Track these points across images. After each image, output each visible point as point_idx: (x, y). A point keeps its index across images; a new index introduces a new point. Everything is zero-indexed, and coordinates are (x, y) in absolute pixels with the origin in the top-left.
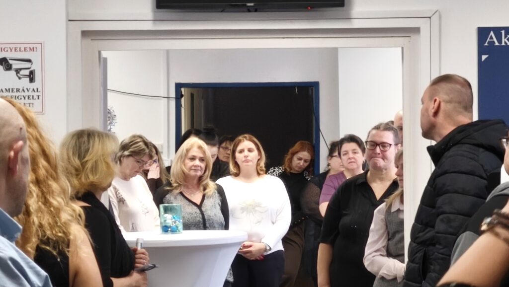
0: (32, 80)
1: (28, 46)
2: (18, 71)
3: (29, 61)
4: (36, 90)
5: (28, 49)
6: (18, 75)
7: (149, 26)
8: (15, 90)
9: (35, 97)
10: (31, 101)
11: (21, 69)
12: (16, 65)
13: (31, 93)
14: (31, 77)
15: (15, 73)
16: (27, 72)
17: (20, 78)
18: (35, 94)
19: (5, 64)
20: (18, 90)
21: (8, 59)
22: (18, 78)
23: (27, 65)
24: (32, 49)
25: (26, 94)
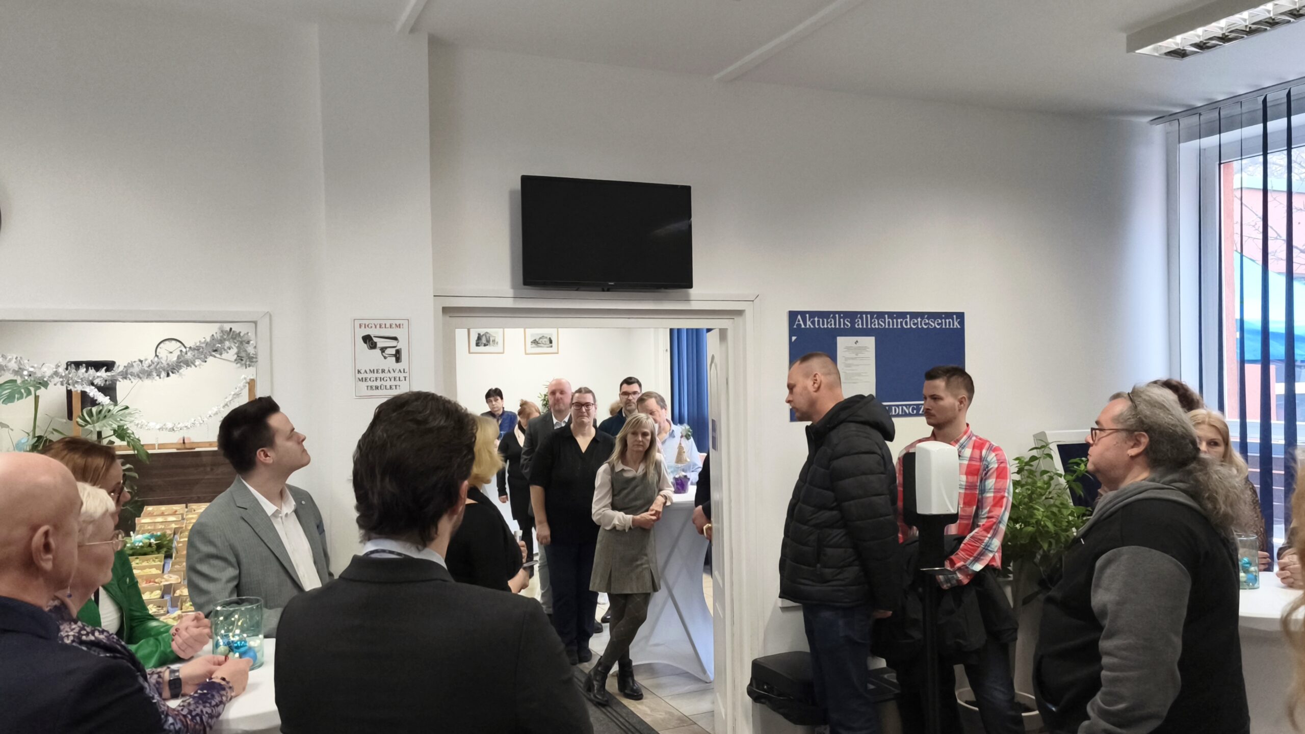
0: (398, 360)
1: (394, 322)
2: (383, 350)
3: (395, 339)
4: (402, 371)
5: (394, 326)
6: (384, 354)
7: (509, 303)
8: (380, 371)
9: (402, 378)
10: (397, 383)
11: (386, 348)
12: (381, 343)
13: (397, 375)
14: (398, 356)
15: (380, 352)
16: (393, 351)
17: (385, 358)
18: (402, 375)
19: (369, 342)
20: (383, 371)
21: (372, 336)
22: (383, 357)
23: (393, 343)
24: (399, 326)
25: (392, 375)
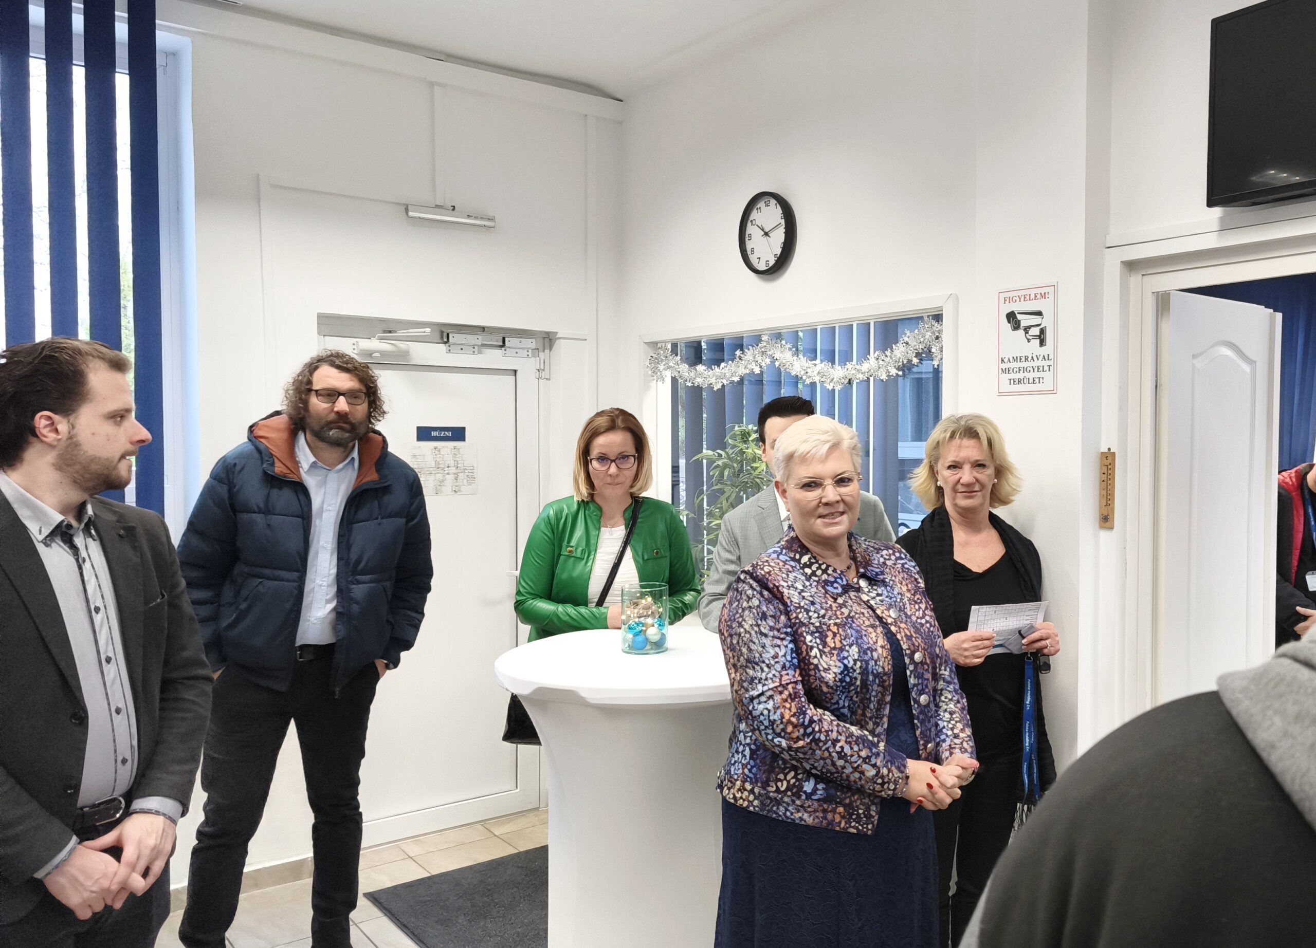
0: (1042, 343)
1: (1039, 291)
2: (1027, 329)
3: (1039, 313)
4: (1046, 358)
5: (1039, 296)
6: (1027, 335)
8: (1023, 359)
9: (1046, 368)
10: (1040, 374)
11: (1030, 327)
12: (1025, 321)
13: (1040, 363)
14: (1042, 338)
15: (1024, 333)
17: (1029, 340)
18: (1047, 363)
19: (1013, 320)
20: (1026, 359)
21: (1016, 312)
22: (1027, 340)
23: (1035, 320)
24: (1043, 296)
25: (1036, 363)
